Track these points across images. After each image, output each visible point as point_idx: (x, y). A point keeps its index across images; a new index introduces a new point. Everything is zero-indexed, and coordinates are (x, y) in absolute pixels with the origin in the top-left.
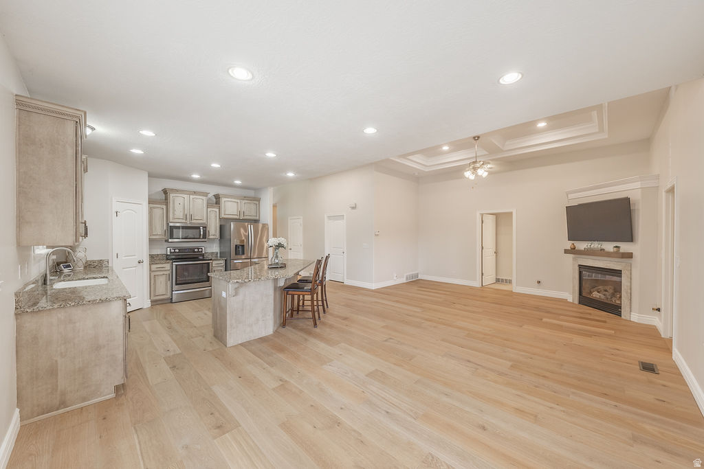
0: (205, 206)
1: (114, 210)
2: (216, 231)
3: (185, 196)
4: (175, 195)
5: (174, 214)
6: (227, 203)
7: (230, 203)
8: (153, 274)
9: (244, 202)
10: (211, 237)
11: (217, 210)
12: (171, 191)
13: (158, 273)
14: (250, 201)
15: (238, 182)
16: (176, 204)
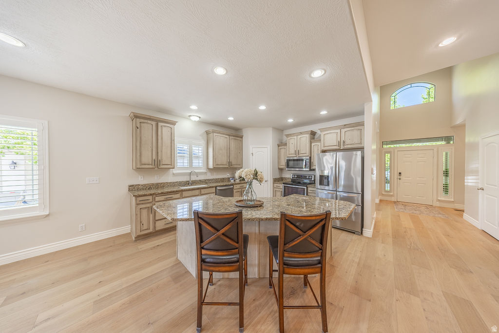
0: (308, 142)
1: (251, 153)
3: (295, 137)
4: (290, 138)
5: (289, 151)
6: (326, 136)
8: (275, 189)
9: (343, 131)
10: (314, 167)
11: (319, 144)
12: (287, 136)
13: (278, 190)
14: (352, 128)
15: (324, 113)
16: (290, 144)
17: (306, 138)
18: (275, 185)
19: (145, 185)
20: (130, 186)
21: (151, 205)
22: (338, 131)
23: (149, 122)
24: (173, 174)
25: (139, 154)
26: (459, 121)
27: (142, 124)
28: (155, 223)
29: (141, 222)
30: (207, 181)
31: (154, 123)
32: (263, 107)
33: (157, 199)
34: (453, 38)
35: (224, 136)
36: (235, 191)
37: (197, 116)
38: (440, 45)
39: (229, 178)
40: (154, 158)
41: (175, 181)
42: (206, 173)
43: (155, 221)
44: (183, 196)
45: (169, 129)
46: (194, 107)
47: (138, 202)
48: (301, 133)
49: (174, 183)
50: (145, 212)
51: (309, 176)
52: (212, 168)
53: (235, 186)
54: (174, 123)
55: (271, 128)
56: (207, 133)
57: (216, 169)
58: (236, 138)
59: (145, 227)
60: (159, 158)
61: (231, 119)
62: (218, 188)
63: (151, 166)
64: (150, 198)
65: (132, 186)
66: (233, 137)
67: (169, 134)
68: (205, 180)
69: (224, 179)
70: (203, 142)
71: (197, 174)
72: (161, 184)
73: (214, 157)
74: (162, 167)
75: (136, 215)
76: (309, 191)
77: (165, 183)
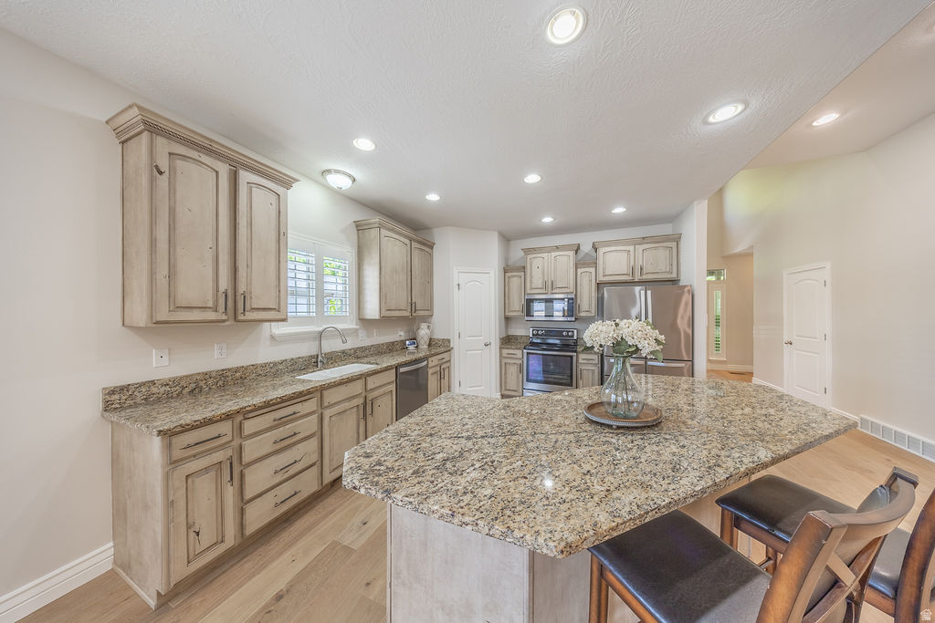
0: (572, 265)
1: (456, 283)
2: (590, 305)
3: (545, 255)
4: (533, 256)
5: (531, 282)
6: (608, 256)
7: (613, 254)
8: (504, 361)
9: (639, 248)
10: (582, 314)
11: (593, 270)
12: (527, 251)
13: (509, 361)
14: (657, 245)
15: (619, 210)
16: (534, 268)
17: (567, 258)
18: (505, 352)
19: (176, 381)
20: (112, 392)
21: (229, 452)
22: (631, 248)
23: (205, 159)
24: (273, 338)
25: (163, 271)
26: (739, 249)
27: (180, 163)
28: (242, 512)
29: (189, 527)
30: (359, 353)
31: (224, 169)
32: (532, 178)
33: (250, 426)
34: (834, 115)
35: (402, 239)
36: (430, 371)
37: (350, 176)
38: (815, 124)
39: (403, 342)
40: (222, 288)
41: (278, 359)
42: (356, 330)
43: (243, 503)
44: (326, 404)
45: (273, 199)
46: (364, 144)
47: (177, 454)
48: (557, 247)
49: (275, 364)
50: (205, 486)
51: (568, 332)
52: (377, 317)
53: (430, 359)
54: (287, 183)
55: (496, 234)
56: (360, 227)
57: (385, 321)
58: (423, 247)
59: (206, 539)
60: (242, 288)
61: (433, 197)
62: (402, 370)
63: (211, 316)
64: (225, 428)
65: (122, 389)
66: (419, 246)
67: (274, 214)
68: (355, 350)
69: (393, 343)
70: (349, 252)
71: (342, 335)
72: (237, 370)
73: (383, 291)
74: (250, 316)
75: (170, 504)
76: (580, 361)
77: (246, 368)
